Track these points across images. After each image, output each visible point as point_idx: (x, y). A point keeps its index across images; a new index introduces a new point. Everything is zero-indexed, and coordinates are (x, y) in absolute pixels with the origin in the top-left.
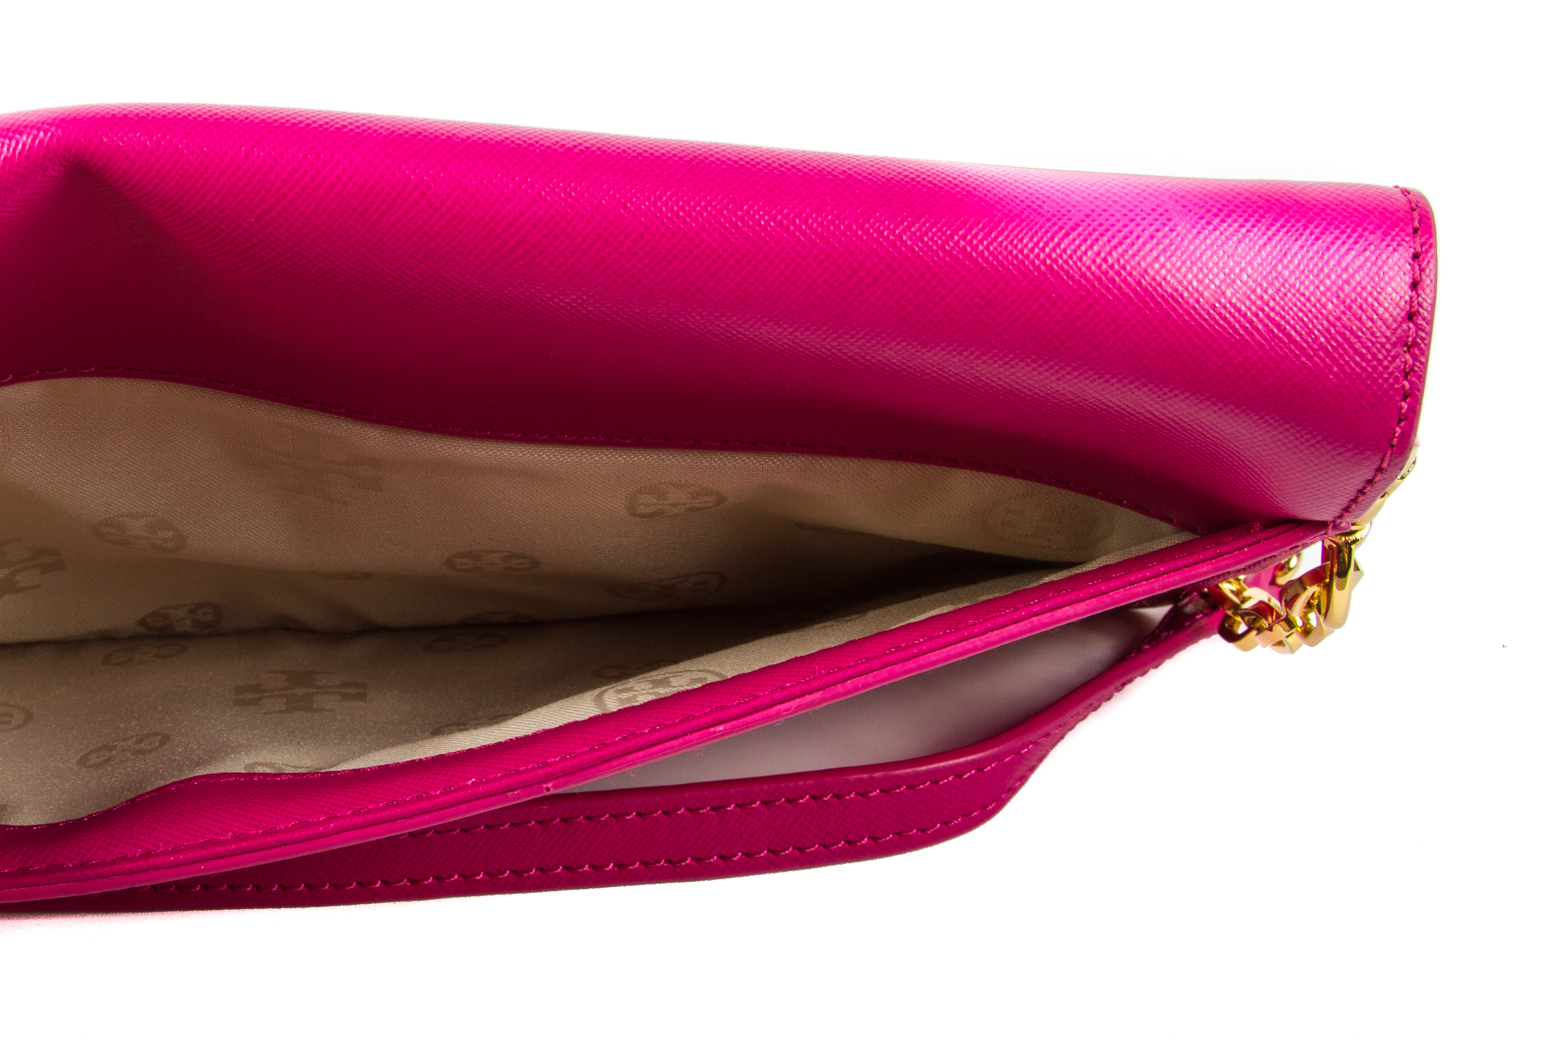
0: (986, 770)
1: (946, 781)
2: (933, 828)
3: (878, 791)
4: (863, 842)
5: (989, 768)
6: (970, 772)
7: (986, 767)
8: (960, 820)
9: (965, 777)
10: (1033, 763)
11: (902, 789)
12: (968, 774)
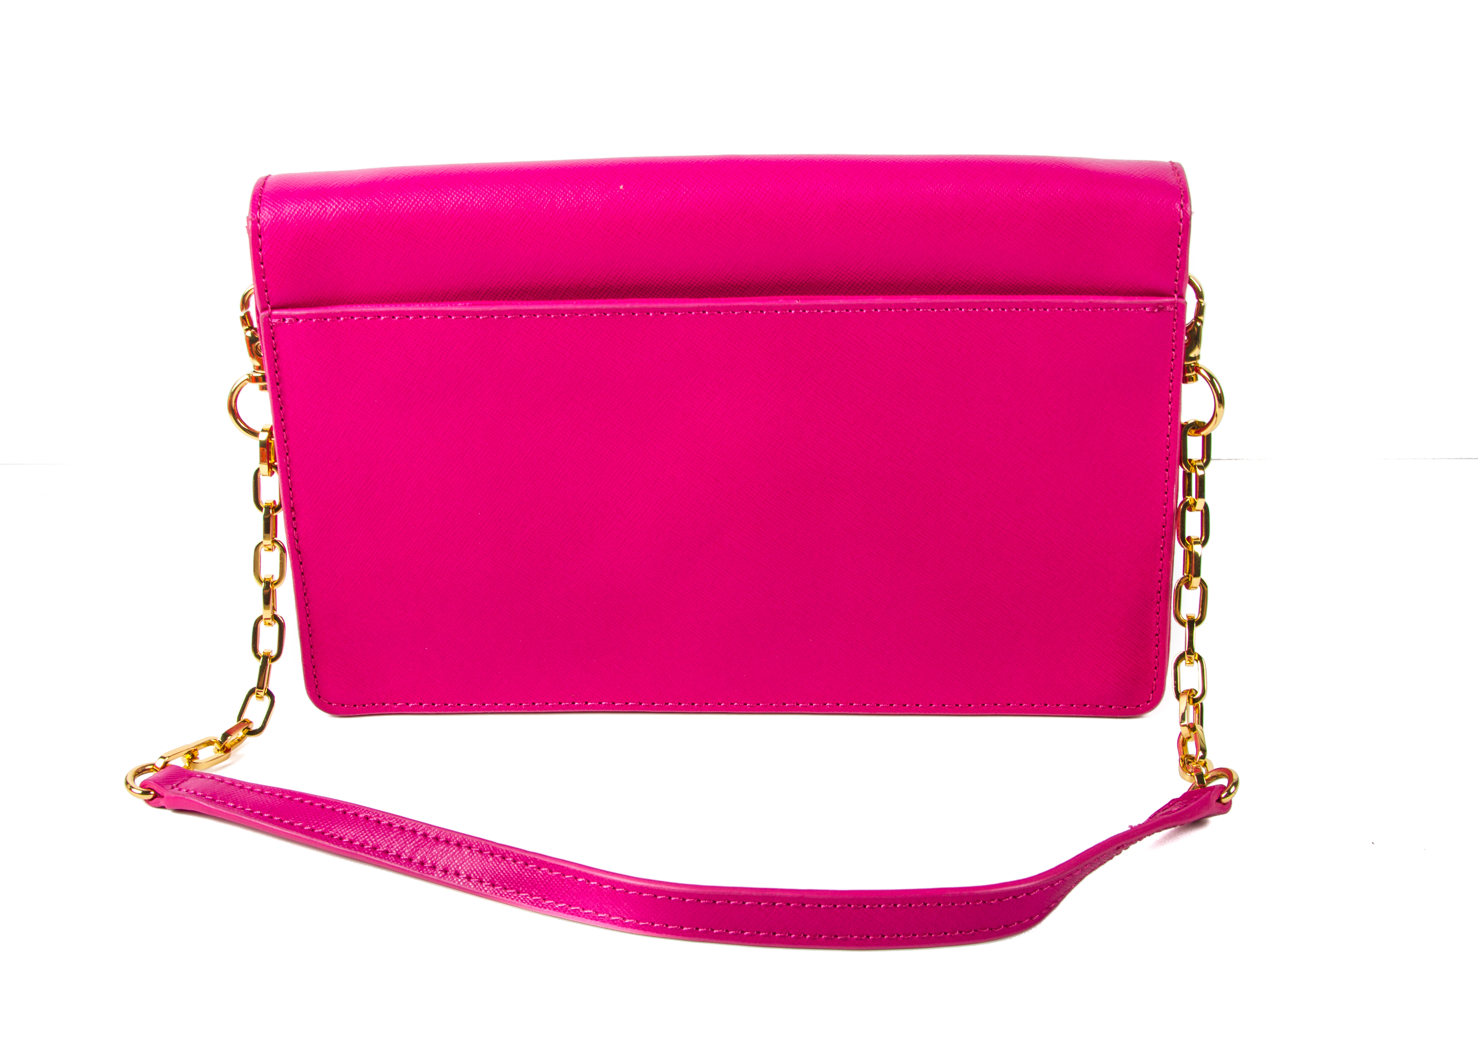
0: (1032, 894)
1: (1007, 899)
2: (999, 928)
3: (965, 903)
4: (956, 934)
5: (1034, 893)
6: (1022, 895)
7: (1032, 893)
8: (1015, 924)
9: (1019, 897)
10: (1062, 893)
11: (980, 903)
12: (1021, 896)
